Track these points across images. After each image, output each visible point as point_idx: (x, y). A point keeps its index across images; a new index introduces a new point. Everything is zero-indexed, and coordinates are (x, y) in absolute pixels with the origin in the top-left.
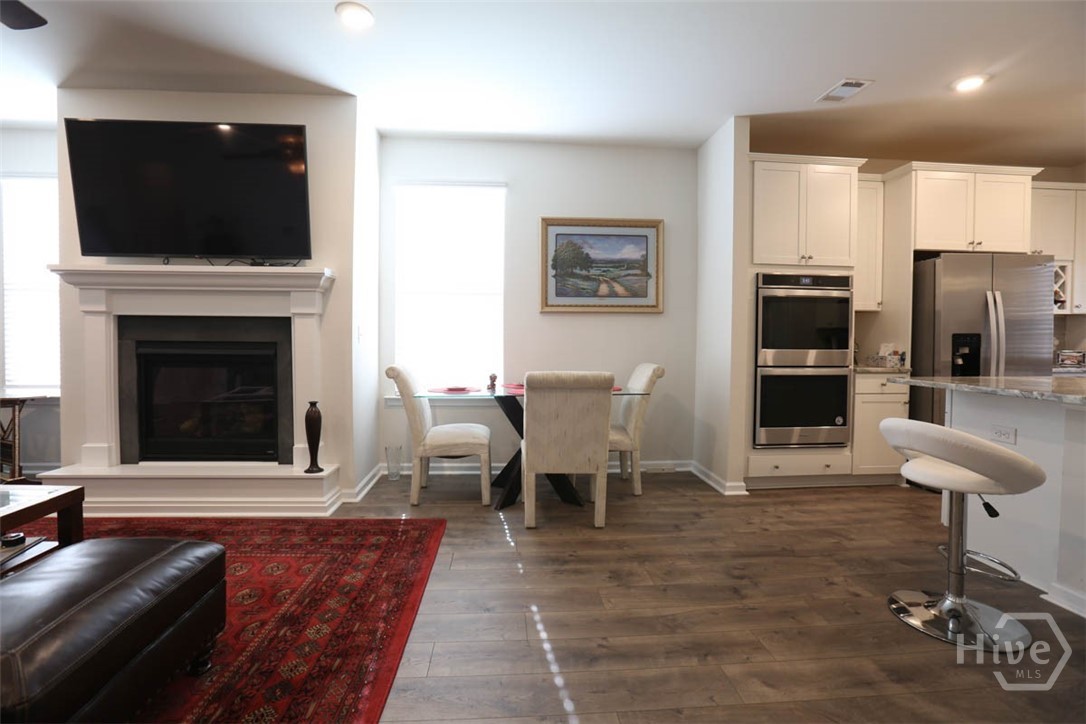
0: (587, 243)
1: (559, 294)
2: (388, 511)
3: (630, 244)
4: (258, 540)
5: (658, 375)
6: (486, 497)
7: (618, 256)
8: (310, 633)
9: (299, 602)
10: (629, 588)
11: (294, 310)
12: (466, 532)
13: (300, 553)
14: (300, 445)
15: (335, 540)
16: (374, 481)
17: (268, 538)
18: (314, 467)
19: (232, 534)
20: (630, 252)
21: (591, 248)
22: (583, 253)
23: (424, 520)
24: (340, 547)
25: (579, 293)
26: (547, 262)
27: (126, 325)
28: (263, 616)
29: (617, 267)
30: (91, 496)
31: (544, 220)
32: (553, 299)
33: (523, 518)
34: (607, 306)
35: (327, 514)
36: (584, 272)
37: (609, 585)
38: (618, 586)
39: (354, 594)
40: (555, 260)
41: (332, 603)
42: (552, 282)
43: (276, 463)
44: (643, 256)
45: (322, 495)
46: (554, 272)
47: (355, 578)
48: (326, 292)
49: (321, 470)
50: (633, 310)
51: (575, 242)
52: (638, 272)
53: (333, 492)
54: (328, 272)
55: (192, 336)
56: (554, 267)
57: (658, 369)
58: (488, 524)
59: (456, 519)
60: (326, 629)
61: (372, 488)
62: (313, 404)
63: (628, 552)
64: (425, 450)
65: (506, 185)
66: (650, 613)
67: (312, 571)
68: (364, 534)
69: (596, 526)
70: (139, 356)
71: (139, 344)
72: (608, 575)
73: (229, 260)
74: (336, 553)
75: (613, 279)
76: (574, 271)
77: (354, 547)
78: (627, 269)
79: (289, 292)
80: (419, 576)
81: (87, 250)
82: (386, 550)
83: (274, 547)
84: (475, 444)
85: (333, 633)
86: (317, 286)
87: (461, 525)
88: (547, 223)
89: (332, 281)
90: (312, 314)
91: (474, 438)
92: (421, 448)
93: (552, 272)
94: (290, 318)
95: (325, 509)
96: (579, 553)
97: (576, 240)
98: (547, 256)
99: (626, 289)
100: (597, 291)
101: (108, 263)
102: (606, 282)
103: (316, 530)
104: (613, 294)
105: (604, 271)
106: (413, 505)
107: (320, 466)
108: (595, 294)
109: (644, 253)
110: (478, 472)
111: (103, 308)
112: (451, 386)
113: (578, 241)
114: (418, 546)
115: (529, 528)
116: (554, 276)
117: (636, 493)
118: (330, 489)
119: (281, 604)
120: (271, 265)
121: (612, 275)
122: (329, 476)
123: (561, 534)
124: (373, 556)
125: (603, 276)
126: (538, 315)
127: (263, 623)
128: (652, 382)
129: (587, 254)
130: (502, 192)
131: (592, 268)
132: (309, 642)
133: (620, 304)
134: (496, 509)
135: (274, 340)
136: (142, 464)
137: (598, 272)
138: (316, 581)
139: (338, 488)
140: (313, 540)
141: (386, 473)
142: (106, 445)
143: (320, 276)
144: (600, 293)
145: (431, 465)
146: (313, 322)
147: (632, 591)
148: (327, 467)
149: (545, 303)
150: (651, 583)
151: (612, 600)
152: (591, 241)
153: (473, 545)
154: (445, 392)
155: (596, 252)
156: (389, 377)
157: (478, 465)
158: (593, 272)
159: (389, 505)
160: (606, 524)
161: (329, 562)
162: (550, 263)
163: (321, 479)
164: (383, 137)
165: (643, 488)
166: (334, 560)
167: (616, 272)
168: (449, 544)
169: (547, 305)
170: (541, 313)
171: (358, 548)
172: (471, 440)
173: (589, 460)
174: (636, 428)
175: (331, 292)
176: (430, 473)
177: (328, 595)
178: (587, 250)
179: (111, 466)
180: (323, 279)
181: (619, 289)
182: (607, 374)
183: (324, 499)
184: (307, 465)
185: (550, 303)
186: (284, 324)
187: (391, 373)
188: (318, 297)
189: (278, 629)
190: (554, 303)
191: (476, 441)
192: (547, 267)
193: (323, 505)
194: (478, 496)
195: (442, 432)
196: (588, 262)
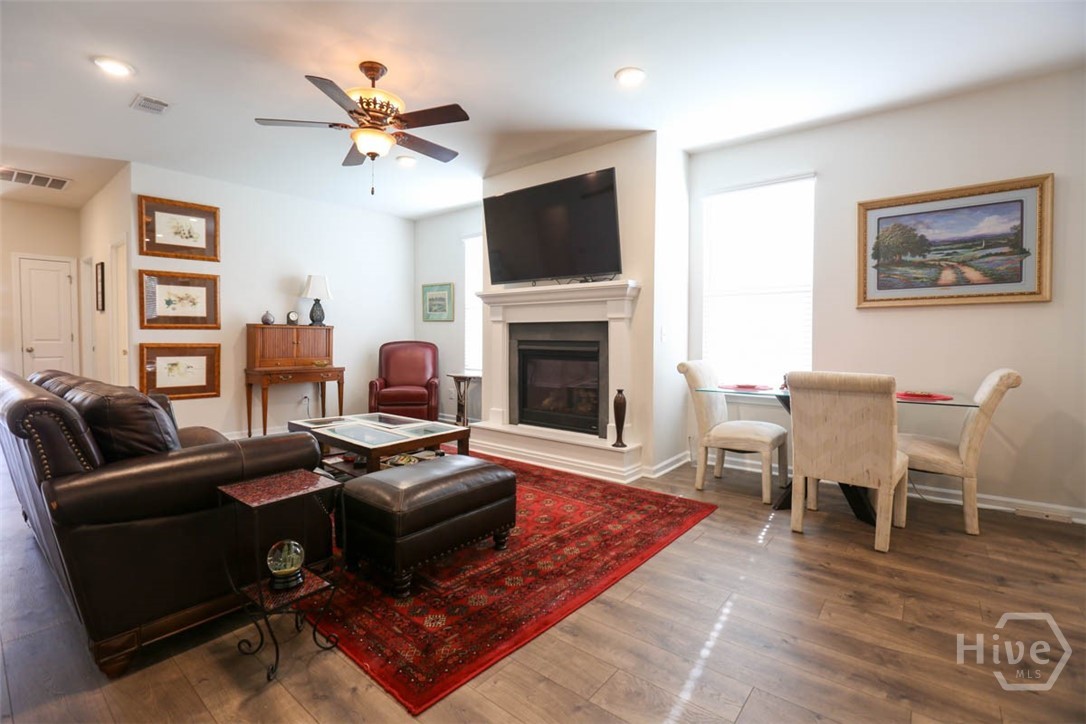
0: (921, 222)
1: (881, 286)
2: (673, 489)
3: (991, 214)
4: (569, 489)
5: (1011, 383)
6: (766, 496)
7: (971, 233)
8: (566, 550)
9: (571, 531)
10: (865, 611)
11: (610, 315)
12: (729, 520)
13: (590, 503)
14: (612, 425)
15: (619, 501)
16: (678, 465)
17: (576, 488)
18: (619, 442)
19: (557, 481)
20: (992, 225)
21: (928, 227)
22: (916, 236)
23: (697, 502)
24: (620, 505)
25: (910, 284)
26: (865, 251)
27: (514, 328)
28: (546, 532)
29: (970, 247)
30: (474, 438)
31: (860, 204)
32: (873, 292)
33: (790, 521)
34: (952, 297)
35: (624, 482)
36: (918, 259)
37: (844, 602)
38: (853, 606)
39: (608, 537)
40: (877, 248)
41: (590, 538)
42: (872, 274)
43: (597, 437)
44: (1015, 228)
45: (623, 466)
46: (875, 262)
47: (615, 527)
48: (634, 300)
49: (625, 446)
50: (995, 299)
51: (905, 224)
52: (1006, 249)
53: (632, 467)
54: (632, 283)
55: (547, 337)
56: (876, 256)
57: (1009, 376)
58: (756, 518)
59: (726, 508)
60: (577, 551)
61: (673, 471)
62: (620, 392)
63: (896, 581)
64: (709, 441)
65: (816, 174)
66: (868, 639)
67: (591, 515)
68: (642, 501)
69: (876, 548)
70: (519, 350)
71: (520, 342)
72: (851, 593)
73: (568, 280)
74: (614, 509)
75: (964, 263)
76: (903, 258)
77: (628, 508)
78: (986, 247)
79: (605, 302)
80: (663, 539)
81: (495, 281)
82: (651, 516)
83: (576, 496)
84: (755, 441)
85: (580, 555)
86: (625, 295)
87: (728, 513)
88: (865, 207)
89: (639, 290)
90: (623, 319)
91: (757, 434)
92: (706, 438)
93: (872, 262)
94: (607, 322)
95: (623, 478)
96: (832, 566)
97: (904, 221)
98: (865, 245)
99: (985, 274)
100: (937, 279)
101: (506, 288)
102: (952, 267)
103: (610, 491)
104: (963, 281)
105: (948, 254)
106: (698, 490)
107: (625, 443)
108: (934, 283)
109: (1018, 223)
110: (760, 471)
111: (500, 319)
112: (741, 384)
113: (910, 223)
114: (678, 519)
115: (794, 532)
116: (874, 267)
117: (970, 531)
118: (631, 463)
119: (560, 529)
120: (593, 281)
121: (961, 258)
122: (628, 452)
123: (827, 546)
124: (639, 517)
125: (946, 260)
126: (855, 310)
127: (544, 536)
128: (999, 393)
129: (922, 237)
130: (810, 185)
131: (929, 252)
132: (563, 555)
133: (974, 293)
134: (774, 508)
135: (596, 340)
136: (520, 425)
137: (939, 257)
138: (589, 522)
139: (639, 464)
140: (604, 497)
141: (689, 460)
142: (501, 410)
143: (625, 287)
144: (940, 282)
145: (726, 458)
146: (623, 325)
147: (866, 615)
148: (631, 443)
149: (863, 296)
150: (900, 618)
151: (833, 615)
152: (928, 220)
153: (728, 531)
154: (734, 388)
155: (935, 232)
156: (680, 371)
157: (760, 463)
158: (930, 257)
159: (677, 485)
160: (889, 550)
161: (605, 513)
162: (870, 251)
163: (622, 453)
164: (691, 156)
165: (980, 526)
166: (609, 513)
167: (968, 254)
168: (706, 525)
169: (865, 300)
170: (858, 308)
171: (630, 509)
172: (753, 437)
173: (868, 471)
174: (969, 448)
175: (639, 298)
176: (726, 465)
177: (591, 533)
178: (921, 231)
179: (503, 424)
180: (629, 290)
181: (971, 274)
182: (884, 376)
183: (623, 469)
184: (614, 441)
185: (869, 297)
186: (602, 326)
187: (681, 368)
188: (627, 304)
189: (550, 542)
190: (872, 298)
191: (757, 438)
192: (865, 257)
193: (623, 473)
194: (759, 494)
195: (730, 427)
196: (923, 245)
